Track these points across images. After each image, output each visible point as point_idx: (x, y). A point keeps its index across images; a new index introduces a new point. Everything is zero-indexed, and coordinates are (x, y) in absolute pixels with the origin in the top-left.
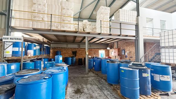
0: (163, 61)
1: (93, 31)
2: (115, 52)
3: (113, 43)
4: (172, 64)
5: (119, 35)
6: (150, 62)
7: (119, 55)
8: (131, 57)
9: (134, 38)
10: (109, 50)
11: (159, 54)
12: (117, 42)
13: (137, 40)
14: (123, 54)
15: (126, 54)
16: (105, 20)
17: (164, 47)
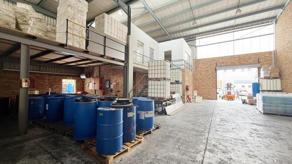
0: (150, 95)
1: (46, 36)
2: (95, 84)
3: (93, 68)
4: (156, 97)
5: (102, 56)
6: (138, 96)
7: (101, 88)
8: (118, 91)
9: (123, 64)
10: (84, 79)
11: (147, 87)
12: (100, 67)
13: (126, 67)
14: (107, 86)
15: (112, 86)
16: (76, 21)
17: (151, 79)
